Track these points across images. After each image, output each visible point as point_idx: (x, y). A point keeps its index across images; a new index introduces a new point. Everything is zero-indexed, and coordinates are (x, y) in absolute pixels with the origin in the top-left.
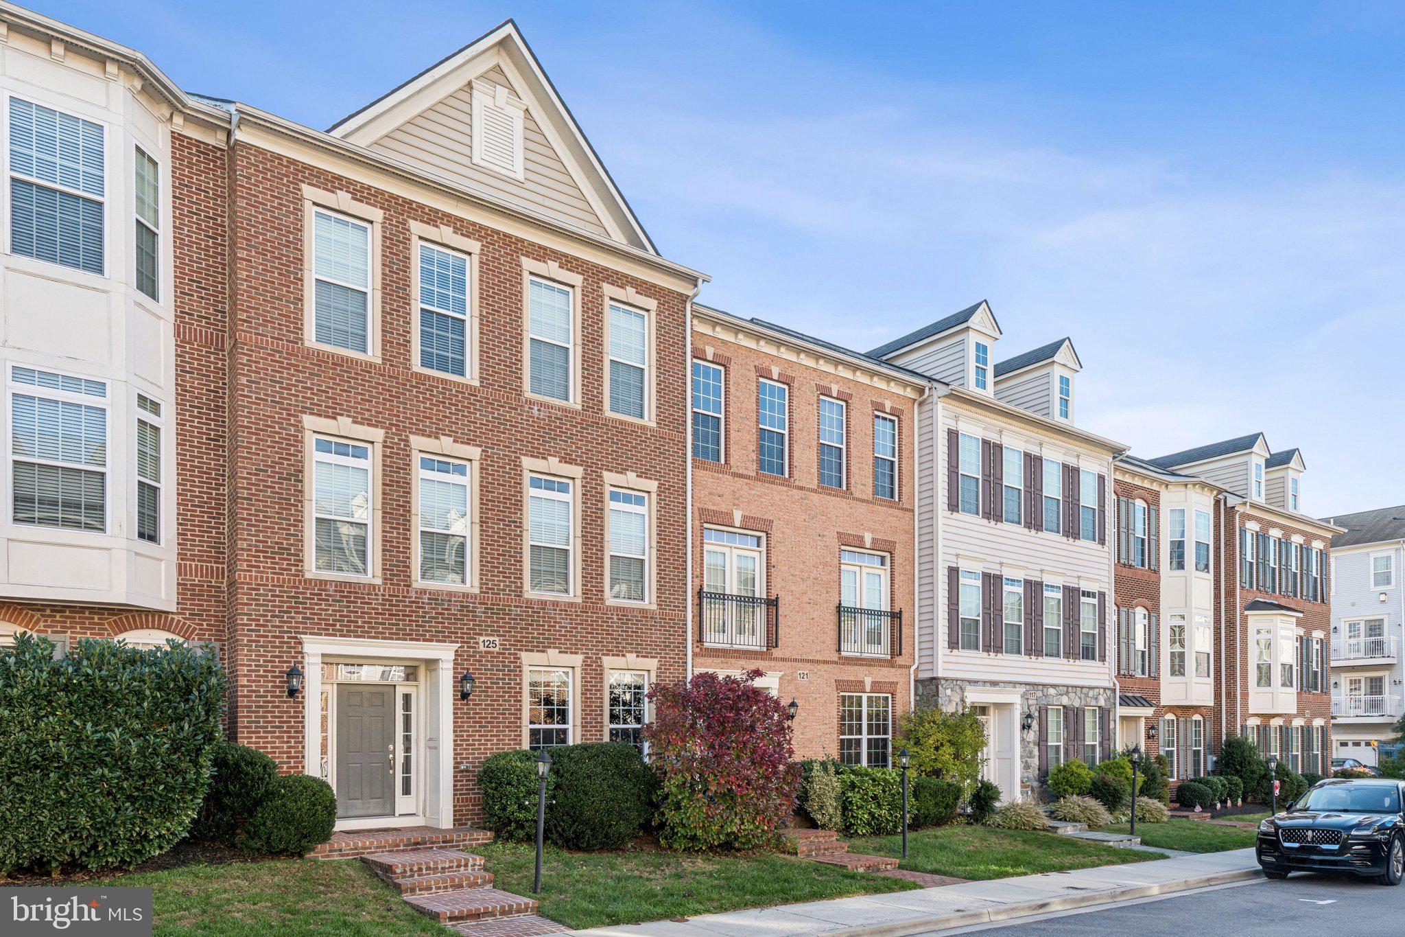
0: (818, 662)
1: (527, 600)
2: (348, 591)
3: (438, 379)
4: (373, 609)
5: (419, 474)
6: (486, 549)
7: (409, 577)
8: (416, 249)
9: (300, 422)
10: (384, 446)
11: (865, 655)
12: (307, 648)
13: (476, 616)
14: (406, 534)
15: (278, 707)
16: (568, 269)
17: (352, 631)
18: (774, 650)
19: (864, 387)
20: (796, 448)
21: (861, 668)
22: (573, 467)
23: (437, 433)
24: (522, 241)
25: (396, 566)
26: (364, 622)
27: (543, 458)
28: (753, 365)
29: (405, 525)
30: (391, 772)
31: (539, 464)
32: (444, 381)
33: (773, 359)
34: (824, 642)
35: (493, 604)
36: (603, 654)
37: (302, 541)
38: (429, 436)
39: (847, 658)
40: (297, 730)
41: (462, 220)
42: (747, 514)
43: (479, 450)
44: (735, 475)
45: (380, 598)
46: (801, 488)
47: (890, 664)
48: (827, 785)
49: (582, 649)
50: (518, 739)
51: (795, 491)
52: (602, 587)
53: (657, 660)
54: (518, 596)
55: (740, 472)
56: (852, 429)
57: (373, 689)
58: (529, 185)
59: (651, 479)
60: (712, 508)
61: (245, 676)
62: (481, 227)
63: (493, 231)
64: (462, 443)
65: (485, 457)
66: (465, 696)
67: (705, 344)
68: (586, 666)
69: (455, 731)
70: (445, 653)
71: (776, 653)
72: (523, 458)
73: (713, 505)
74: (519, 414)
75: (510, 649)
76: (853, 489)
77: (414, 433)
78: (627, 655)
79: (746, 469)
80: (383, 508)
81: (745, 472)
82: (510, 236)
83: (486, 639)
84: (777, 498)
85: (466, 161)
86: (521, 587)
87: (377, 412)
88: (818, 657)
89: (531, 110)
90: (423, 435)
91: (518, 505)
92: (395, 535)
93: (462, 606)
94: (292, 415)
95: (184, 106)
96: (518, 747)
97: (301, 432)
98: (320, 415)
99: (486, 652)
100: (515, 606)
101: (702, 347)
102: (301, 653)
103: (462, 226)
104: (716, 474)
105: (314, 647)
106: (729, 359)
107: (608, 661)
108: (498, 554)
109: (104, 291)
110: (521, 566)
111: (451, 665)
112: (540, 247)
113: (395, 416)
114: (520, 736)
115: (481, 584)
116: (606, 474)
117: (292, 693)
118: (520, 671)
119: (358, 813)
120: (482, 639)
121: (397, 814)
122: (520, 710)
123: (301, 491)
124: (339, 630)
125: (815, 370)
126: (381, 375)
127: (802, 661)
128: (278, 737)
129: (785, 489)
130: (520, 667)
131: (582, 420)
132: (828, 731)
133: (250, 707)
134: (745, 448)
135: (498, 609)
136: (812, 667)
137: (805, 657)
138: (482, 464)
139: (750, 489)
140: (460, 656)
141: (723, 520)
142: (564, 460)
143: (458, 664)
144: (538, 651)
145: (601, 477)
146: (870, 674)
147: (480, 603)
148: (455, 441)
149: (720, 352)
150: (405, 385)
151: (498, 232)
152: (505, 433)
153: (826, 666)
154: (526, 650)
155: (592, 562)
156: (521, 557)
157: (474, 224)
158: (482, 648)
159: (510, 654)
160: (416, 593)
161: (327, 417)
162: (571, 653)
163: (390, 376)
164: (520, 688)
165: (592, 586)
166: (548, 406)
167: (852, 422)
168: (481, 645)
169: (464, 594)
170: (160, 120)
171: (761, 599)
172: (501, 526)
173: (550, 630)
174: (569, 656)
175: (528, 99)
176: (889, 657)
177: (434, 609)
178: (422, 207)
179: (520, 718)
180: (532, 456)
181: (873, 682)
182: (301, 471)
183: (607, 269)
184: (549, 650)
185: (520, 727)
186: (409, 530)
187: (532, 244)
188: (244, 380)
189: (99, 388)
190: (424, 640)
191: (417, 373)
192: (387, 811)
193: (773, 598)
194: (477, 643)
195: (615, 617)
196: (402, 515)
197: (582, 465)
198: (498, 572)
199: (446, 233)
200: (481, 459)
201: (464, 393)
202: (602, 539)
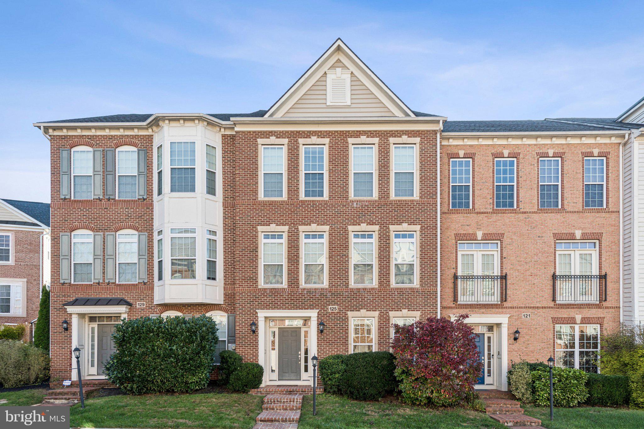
0: (538, 308)
1: (351, 289)
2: (275, 292)
3: (310, 201)
4: (284, 298)
5: (303, 240)
6: (332, 268)
7: (299, 284)
8: (302, 149)
9: (257, 229)
10: (289, 233)
11: (576, 302)
12: (259, 315)
13: (327, 297)
14: (297, 267)
15: (249, 337)
16: (371, 137)
17: (276, 307)
18: (504, 303)
19: (575, 145)
20: (521, 191)
21: (572, 310)
22: (374, 226)
23: (310, 223)
24: (349, 131)
25: (293, 280)
26: (281, 303)
27: (359, 225)
28: (490, 153)
29: (297, 263)
30: (300, 362)
31: (357, 228)
32: (313, 201)
33: (504, 146)
34: (543, 297)
35: (335, 292)
36: (390, 311)
37: (257, 274)
38: (307, 225)
39: (560, 305)
40: (255, 346)
41: (321, 132)
42: (486, 232)
43: (328, 227)
44: (478, 213)
45: (287, 293)
46: (525, 213)
47: (598, 306)
48: (521, 376)
49: (378, 309)
50: (347, 350)
51: (520, 215)
52: (389, 279)
53: (420, 312)
54: (347, 287)
55: (482, 211)
56: (565, 172)
57: (293, 330)
58: (353, 106)
59: (416, 224)
60: (463, 232)
61: (238, 326)
62: (330, 132)
63: (335, 131)
64: (321, 225)
65: (331, 229)
66: (322, 331)
67: (458, 150)
68: (380, 317)
69: (318, 346)
70: (313, 314)
71: (505, 304)
72: (349, 226)
73: (464, 231)
74: (347, 208)
75: (343, 311)
76: (565, 207)
77: (300, 225)
78: (403, 310)
79: (486, 209)
80: (288, 257)
81: (485, 211)
82: (343, 131)
83: (332, 307)
84: (507, 221)
85: (324, 106)
86: (348, 283)
87: (286, 220)
88: (538, 305)
89: (354, 72)
90: (304, 225)
91: (347, 247)
92: (293, 267)
93: (321, 294)
94: (254, 227)
95: (222, 125)
96: (346, 353)
97: (257, 233)
98: (264, 225)
99: (332, 313)
100: (345, 292)
101: (457, 152)
102: (257, 316)
103: (320, 134)
104: (466, 215)
105: (262, 314)
106: (474, 154)
107: (392, 314)
108: (337, 270)
109: (195, 198)
110: (348, 274)
111: (316, 319)
112: (357, 131)
113: (293, 219)
114: (348, 348)
115: (329, 283)
116: (391, 227)
117: (254, 332)
118: (348, 320)
119: (287, 379)
120: (330, 307)
121: (302, 380)
122: (348, 337)
123: (257, 255)
124: (271, 307)
125: (535, 145)
126: (287, 204)
127: (526, 307)
128: (249, 348)
129: (513, 215)
130: (347, 318)
131: (378, 204)
132: (545, 346)
133: (240, 337)
134: (485, 198)
135: (337, 294)
136: (533, 311)
137: (527, 305)
138: (330, 232)
139: (488, 219)
140: (320, 314)
141: (471, 238)
142: (369, 224)
143: (319, 318)
144: (356, 311)
145: (389, 228)
146: (580, 313)
147: (329, 292)
148: (318, 225)
149: (469, 152)
150: (297, 206)
151: (337, 132)
152: (340, 217)
153: (544, 310)
154: (350, 311)
155: (383, 268)
156: (348, 270)
157: (326, 131)
158: (330, 311)
159: (343, 313)
160: (301, 290)
161: (266, 225)
162: (373, 311)
163: (291, 204)
164: (348, 328)
165: (384, 279)
166: (360, 201)
167: (565, 168)
168: (330, 309)
169: (321, 289)
170: (216, 132)
171: (497, 276)
172: (339, 258)
173: (362, 301)
174: (372, 312)
175: (352, 68)
176: (598, 302)
177: (309, 296)
178: (304, 132)
179: (348, 341)
180: (353, 225)
181: (582, 318)
182: (257, 248)
183: (392, 131)
184: (361, 310)
185: (348, 344)
186: (298, 265)
187: (353, 131)
188: (238, 218)
189: (193, 231)
190: (305, 309)
191: (301, 201)
192: (298, 379)
193: (504, 275)
194: (328, 309)
195: (396, 293)
196: (296, 259)
197: (378, 225)
198: (337, 278)
199: (314, 139)
200: (330, 230)
201: (322, 204)
202: (389, 257)
